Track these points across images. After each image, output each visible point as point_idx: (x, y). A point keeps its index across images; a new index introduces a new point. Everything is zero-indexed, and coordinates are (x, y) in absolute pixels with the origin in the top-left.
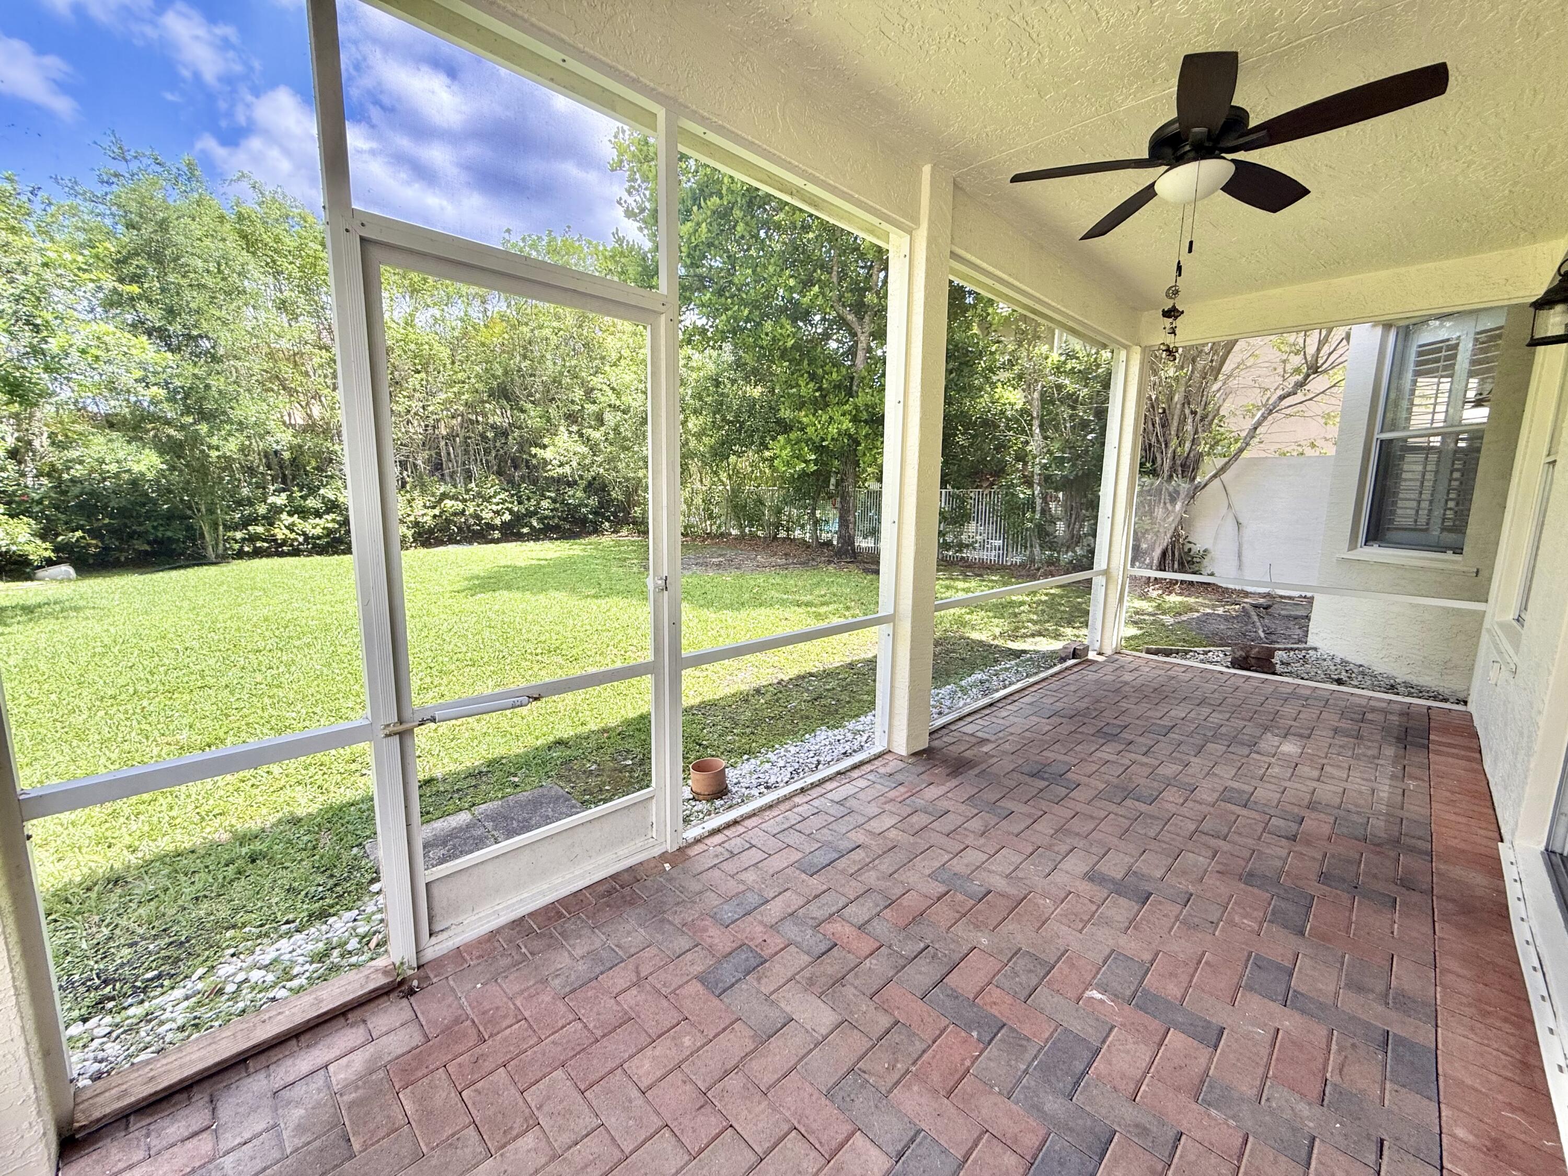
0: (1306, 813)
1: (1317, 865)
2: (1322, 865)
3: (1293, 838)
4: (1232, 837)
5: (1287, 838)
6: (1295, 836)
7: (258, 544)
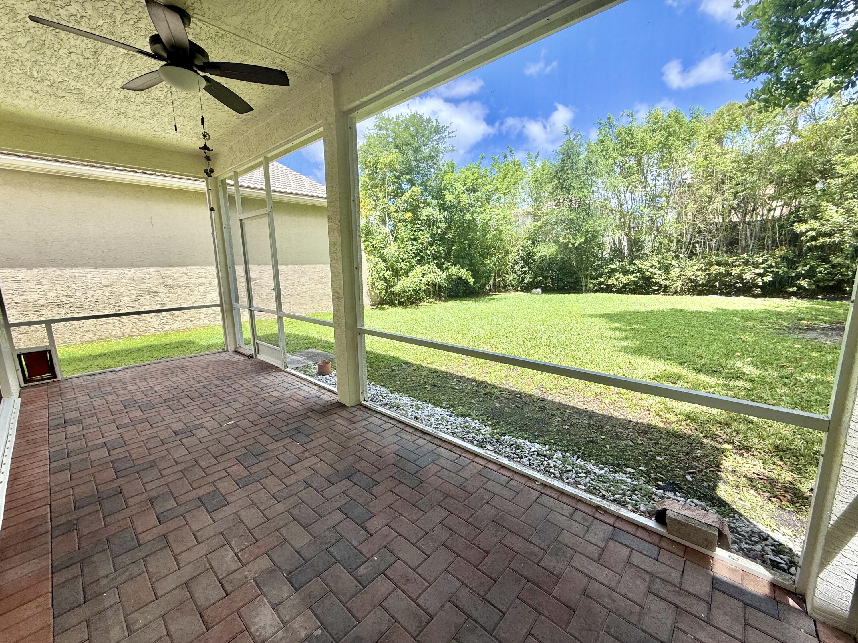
0: (162, 529)
1: (127, 496)
2: (124, 497)
3: (152, 501)
4: (180, 475)
5: (156, 498)
6: (152, 503)
7: (602, 286)
